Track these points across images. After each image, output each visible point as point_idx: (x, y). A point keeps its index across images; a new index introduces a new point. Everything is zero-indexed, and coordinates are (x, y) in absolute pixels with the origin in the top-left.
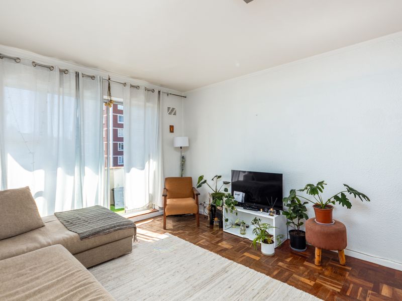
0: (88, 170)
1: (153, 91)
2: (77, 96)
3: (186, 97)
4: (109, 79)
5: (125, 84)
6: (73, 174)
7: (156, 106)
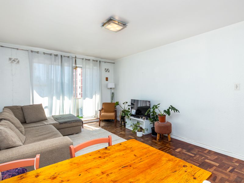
0: (66, 98)
1: (97, 61)
2: (62, 65)
3: (114, 63)
4: (76, 57)
5: (83, 59)
6: (60, 99)
7: (98, 68)
